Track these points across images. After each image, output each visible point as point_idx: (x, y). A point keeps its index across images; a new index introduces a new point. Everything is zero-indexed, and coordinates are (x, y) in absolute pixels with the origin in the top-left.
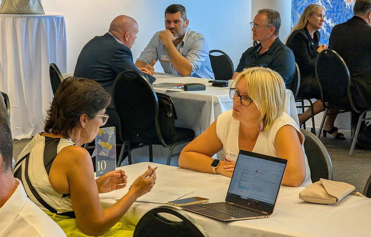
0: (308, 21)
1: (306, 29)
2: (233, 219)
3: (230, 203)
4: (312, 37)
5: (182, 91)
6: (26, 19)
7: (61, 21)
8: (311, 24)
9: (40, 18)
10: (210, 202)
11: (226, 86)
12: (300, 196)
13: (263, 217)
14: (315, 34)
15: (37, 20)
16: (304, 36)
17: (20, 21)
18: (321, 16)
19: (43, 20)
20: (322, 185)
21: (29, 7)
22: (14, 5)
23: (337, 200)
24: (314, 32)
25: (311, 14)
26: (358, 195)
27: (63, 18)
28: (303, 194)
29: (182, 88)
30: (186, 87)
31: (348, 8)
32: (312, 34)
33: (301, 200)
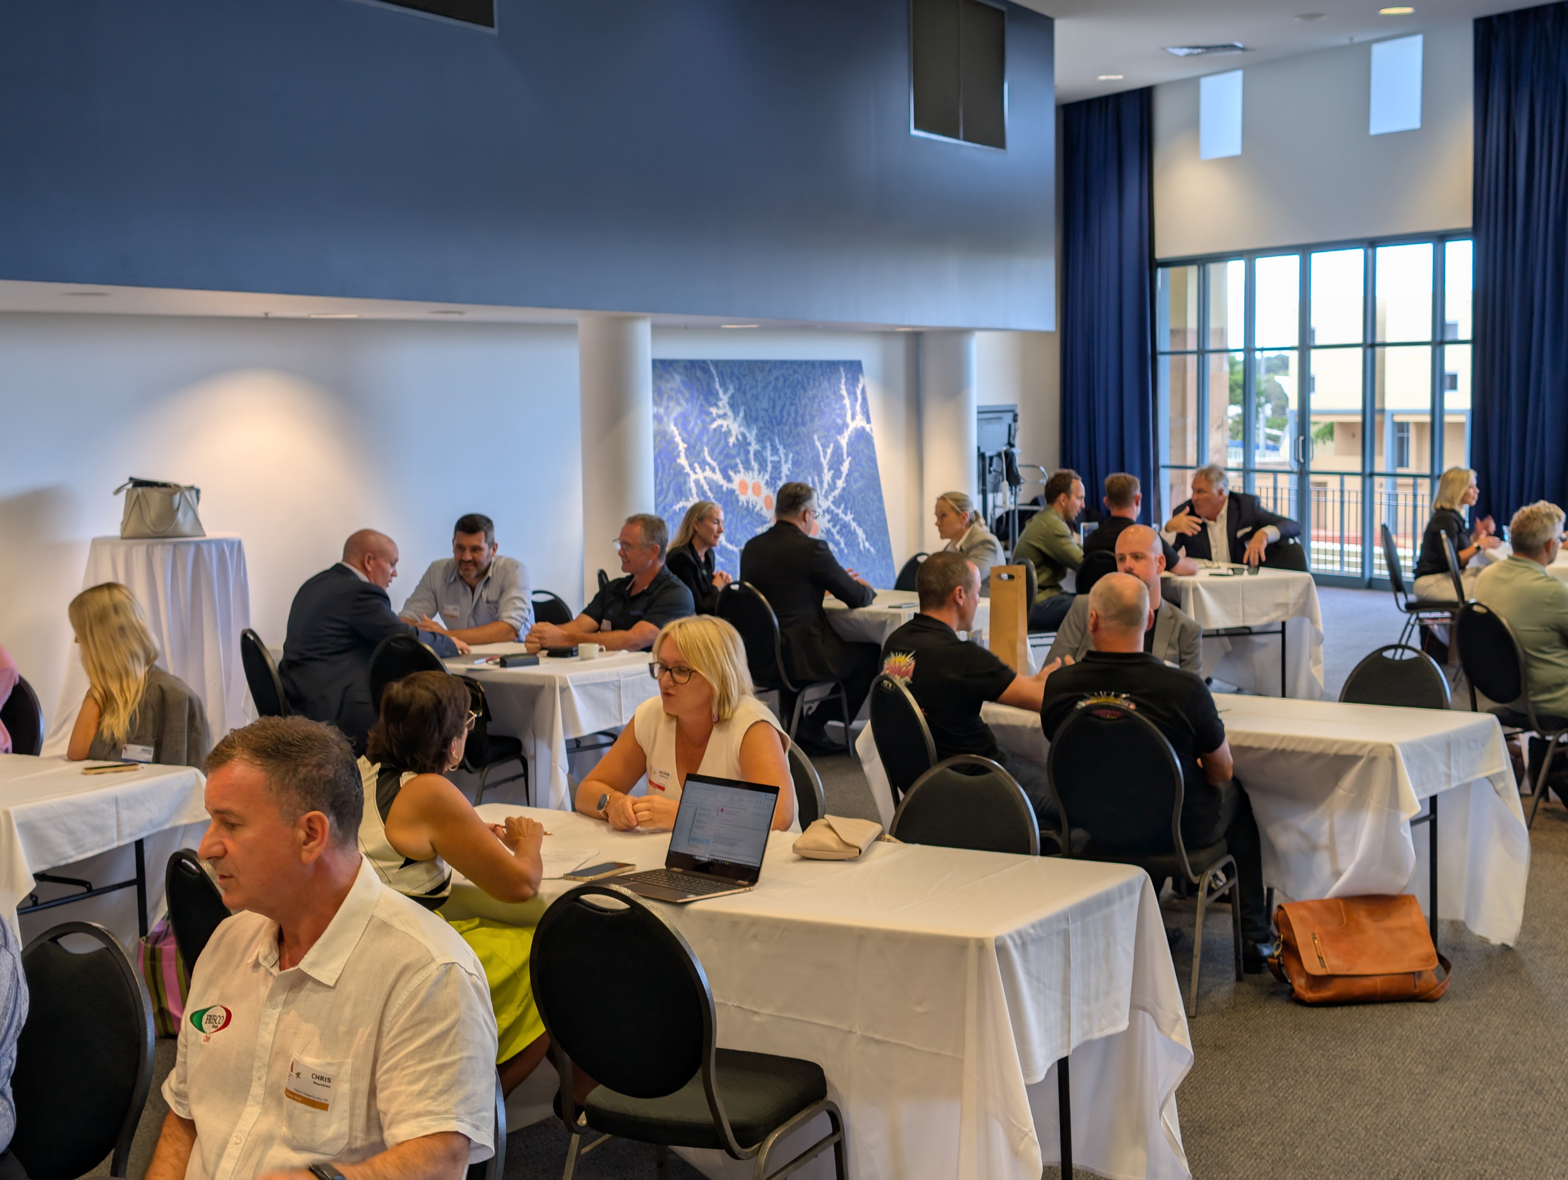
0: (695, 532)
1: (690, 546)
2: (692, 897)
3: (675, 869)
4: (703, 559)
5: (497, 669)
6: (171, 548)
7: (237, 547)
8: (699, 537)
9: (198, 545)
10: (639, 869)
11: (572, 655)
12: (795, 848)
13: (742, 890)
14: (706, 555)
15: (192, 549)
16: (689, 560)
17: (162, 552)
18: (718, 523)
19: (205, 547)
20: (830, 827)
21: (176, 525)
22: (148, 522)
23: (860, 851)
24: (705, 550)
25: (701, 519)
26: (889, 841)
27: (240, 543)
28: (799, 845)
29: (496, 663)
30: (504, 662)
31: (743, 505)
32: (701, 554)
33: (795, 856)
